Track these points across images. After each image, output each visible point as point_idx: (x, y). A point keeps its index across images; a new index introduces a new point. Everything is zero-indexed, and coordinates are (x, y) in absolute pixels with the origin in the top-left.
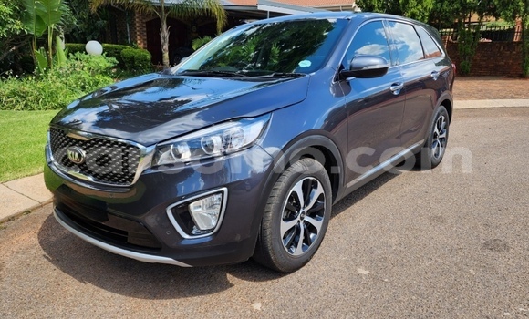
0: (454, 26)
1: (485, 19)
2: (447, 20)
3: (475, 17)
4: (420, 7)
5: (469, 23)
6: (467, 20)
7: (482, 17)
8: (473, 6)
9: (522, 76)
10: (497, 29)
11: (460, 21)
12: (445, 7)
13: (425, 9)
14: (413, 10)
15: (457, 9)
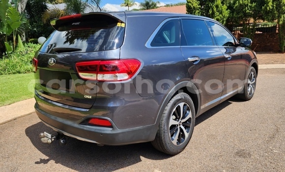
0: (241, 25)
1: (257, 21)
2: (236, 22)
3: (252, 20)
4: (221, 15)
5: (249, 23)
6: (247, 22)
7: (256, 20)
8: (250, 14)
9: (280, 52)
10: (268, 26)
11: (244, 23)
12: (234, 15)
13: (224, 16)
14: (217, 17)
15: (241, 16)
